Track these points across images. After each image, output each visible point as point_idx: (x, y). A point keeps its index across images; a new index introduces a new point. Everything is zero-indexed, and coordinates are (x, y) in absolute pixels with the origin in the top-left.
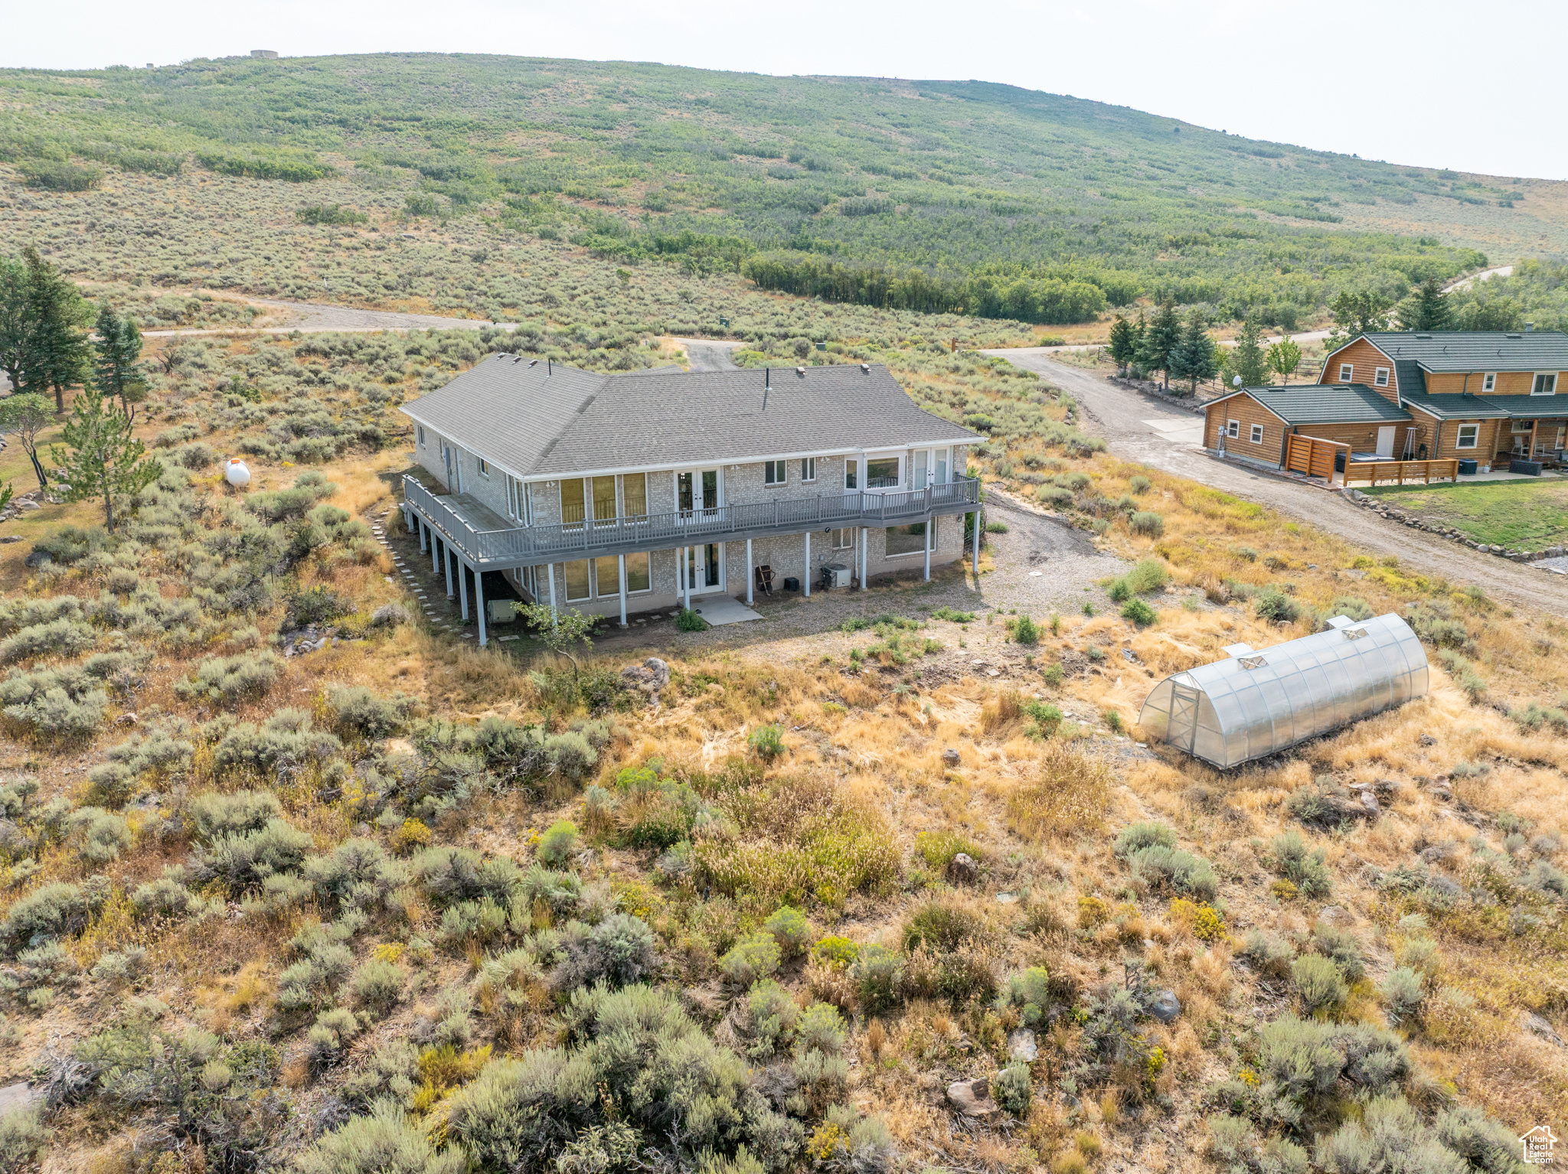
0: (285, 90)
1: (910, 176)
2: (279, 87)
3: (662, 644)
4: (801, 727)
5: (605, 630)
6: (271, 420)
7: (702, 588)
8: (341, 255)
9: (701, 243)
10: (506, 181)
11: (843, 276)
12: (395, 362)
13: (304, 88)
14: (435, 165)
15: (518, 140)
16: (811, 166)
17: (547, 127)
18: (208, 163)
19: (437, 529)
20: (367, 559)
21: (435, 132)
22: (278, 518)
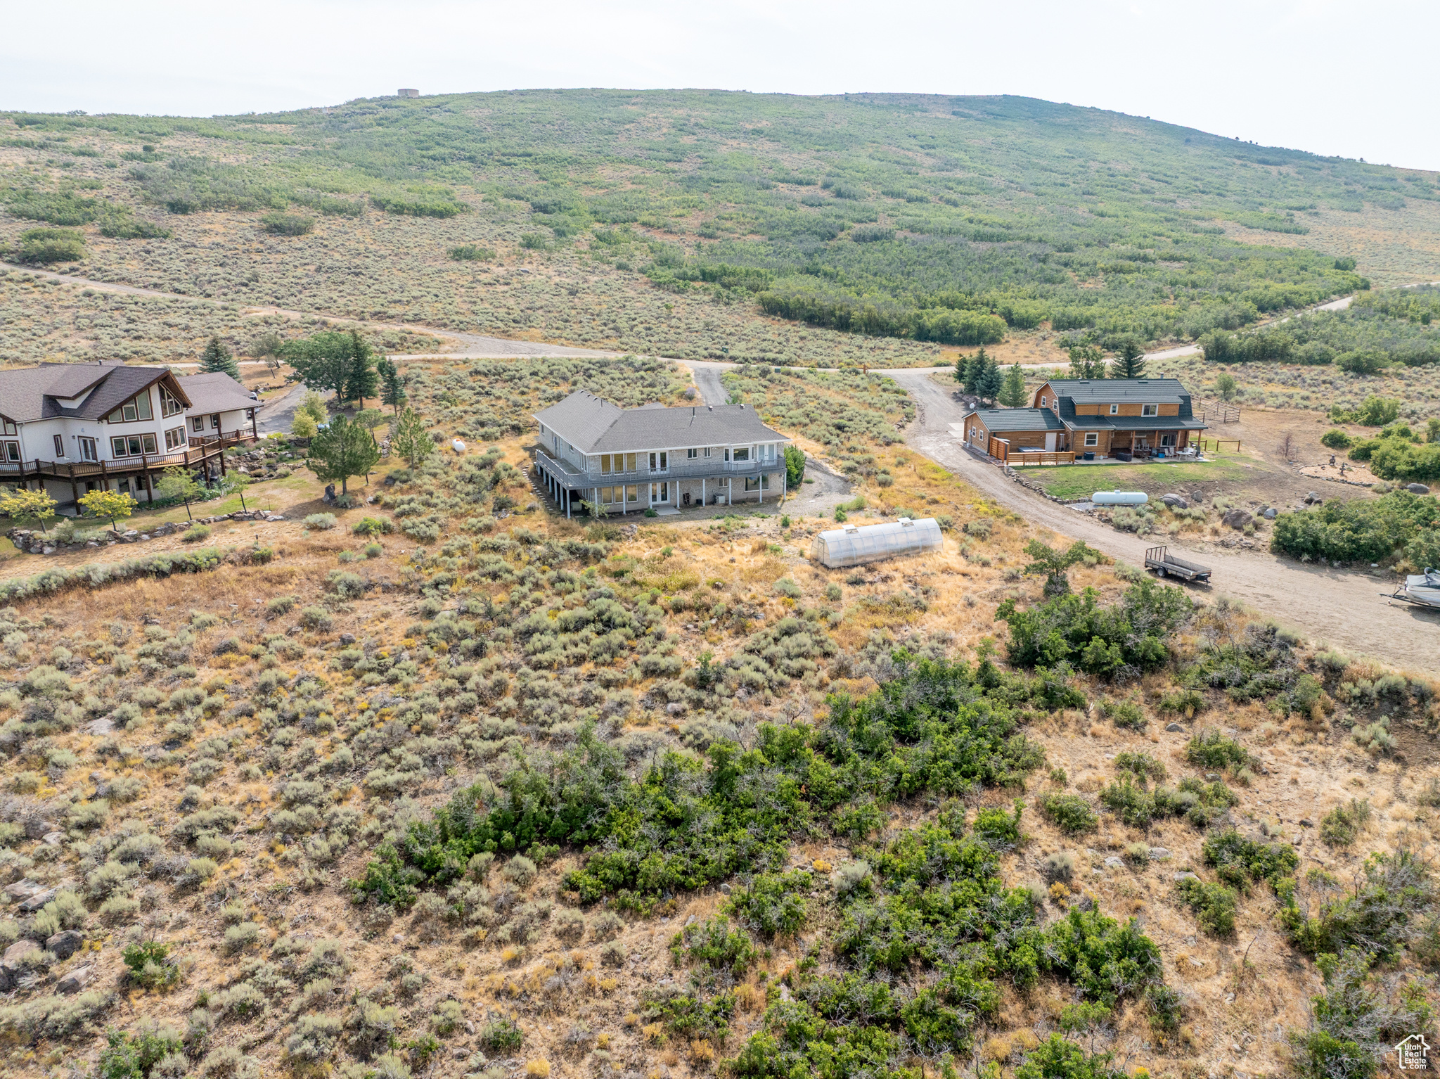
0: (428, 131)
1: (921, 200)
2: (424, 129)
3: (637, 521)
4: (683, 549)
5: (615, 516)
6: (466, 417)
7: (659, 501)
8: (482, 292)
9: (733, 274)
10: (596, 213)
11: (821, 309)
12: (525, 382)
13: (442, 129)
14: (542, 199)
15: (606, 173)
16: (839, 194)
17: (629, 162)
18: (380, 205)
19: (552, 473)
20: (522, 485)
21: (541, 166)
22: (482, 467)
